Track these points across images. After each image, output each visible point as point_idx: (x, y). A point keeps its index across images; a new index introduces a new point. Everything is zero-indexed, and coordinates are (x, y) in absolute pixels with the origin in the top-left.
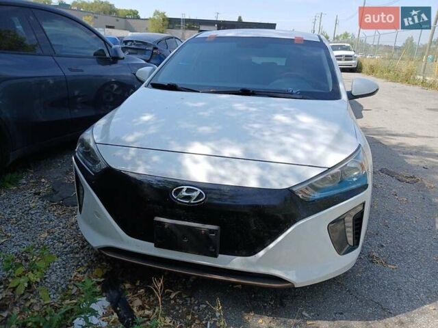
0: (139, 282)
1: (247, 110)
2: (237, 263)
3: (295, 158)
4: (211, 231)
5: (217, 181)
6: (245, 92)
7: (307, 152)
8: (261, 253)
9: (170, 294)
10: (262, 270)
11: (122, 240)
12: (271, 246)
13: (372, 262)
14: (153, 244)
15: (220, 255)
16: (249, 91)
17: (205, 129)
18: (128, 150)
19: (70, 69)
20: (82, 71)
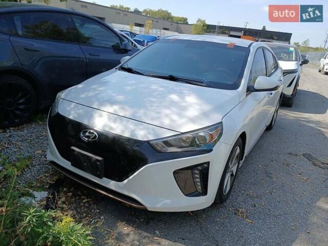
0: (73, 189)
1: (157, 89)
2: (112, 185)
3: (162, 123)
4: (98, 160)
5: (107, 129)
6: (172, 78)
7: (172, 120)
8: (126, 181)
9: (84, 199)
10: (126, 193)
11: (57, 158)
12: (131, 177)
13: (235, 214)
14: (70, 163)
15: (104, 178)
16: (174, 77)
17: (121, 98)
18: (71, 104)
19: (90, 54)
20: (99, 56)
